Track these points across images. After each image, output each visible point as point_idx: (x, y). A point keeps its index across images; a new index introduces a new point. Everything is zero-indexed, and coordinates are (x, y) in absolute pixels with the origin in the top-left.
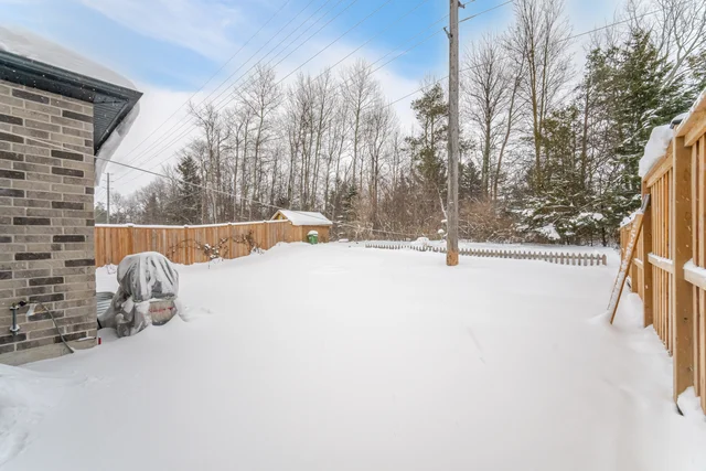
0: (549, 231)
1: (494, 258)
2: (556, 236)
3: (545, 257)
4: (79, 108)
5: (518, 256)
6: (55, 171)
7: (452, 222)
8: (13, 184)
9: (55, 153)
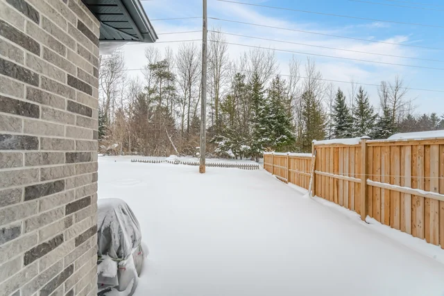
0: (230, 152)
1: (216, 167)
2: (233, 155)
3: (238, 166)
4: (90, 23)
5: (227, 166)
6: (73, 107)
7: (203, 149)
8: (25, 126)
9: (72, 81)
